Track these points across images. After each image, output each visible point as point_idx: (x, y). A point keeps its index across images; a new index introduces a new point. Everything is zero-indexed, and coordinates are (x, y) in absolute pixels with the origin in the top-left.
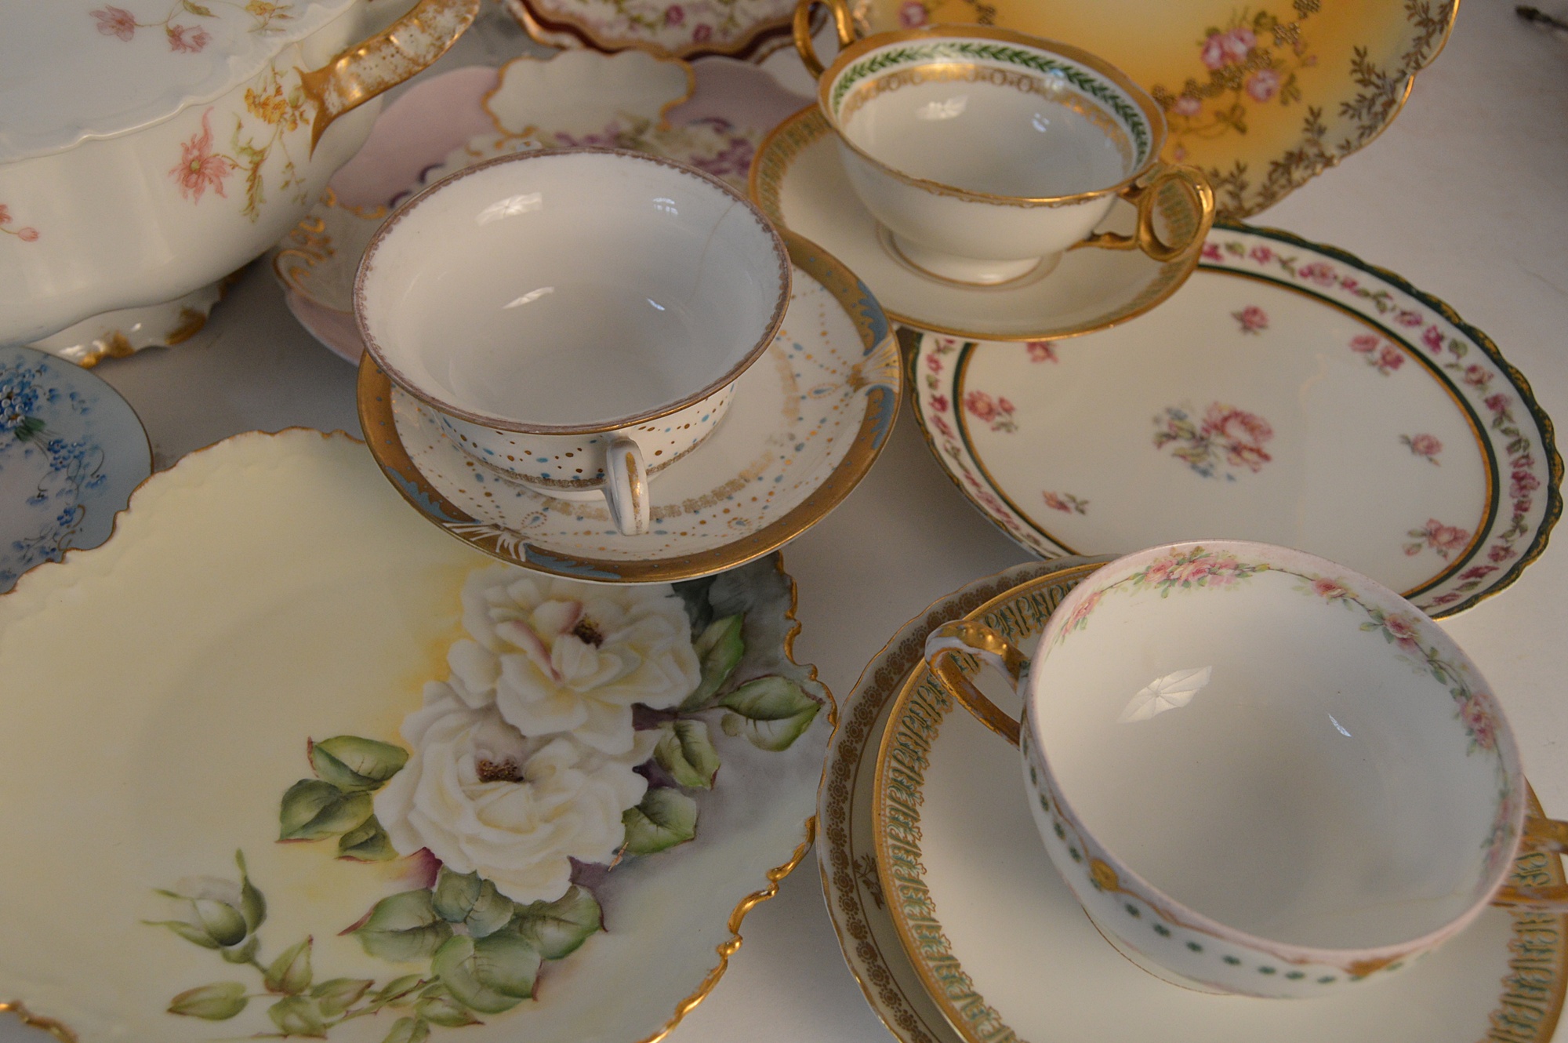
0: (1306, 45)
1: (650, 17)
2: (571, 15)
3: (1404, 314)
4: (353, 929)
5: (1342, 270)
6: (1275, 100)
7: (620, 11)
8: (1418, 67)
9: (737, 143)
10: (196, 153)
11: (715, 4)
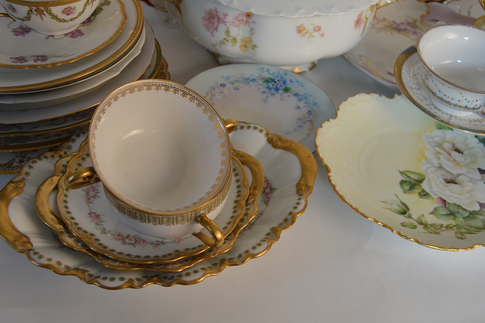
4: (432, 213)
10: (359, 17)
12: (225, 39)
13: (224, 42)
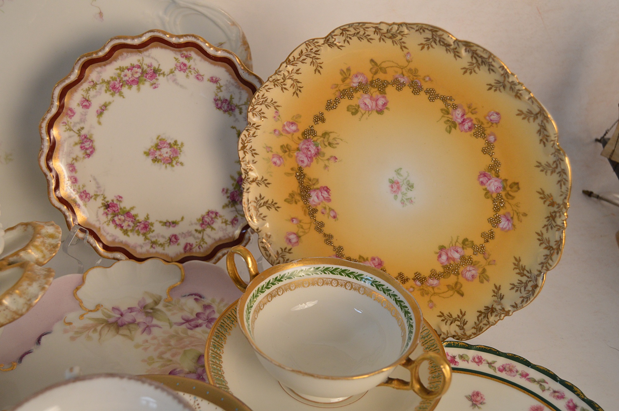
0: (489, 255)
1: (161, 241)
2: (121, 242)
3: (555, 392)
5: (520, 367)
6: (477, 280)
7: (146, 238)
8: (548, 270)
9: (206, 307)
11: (194, 232)
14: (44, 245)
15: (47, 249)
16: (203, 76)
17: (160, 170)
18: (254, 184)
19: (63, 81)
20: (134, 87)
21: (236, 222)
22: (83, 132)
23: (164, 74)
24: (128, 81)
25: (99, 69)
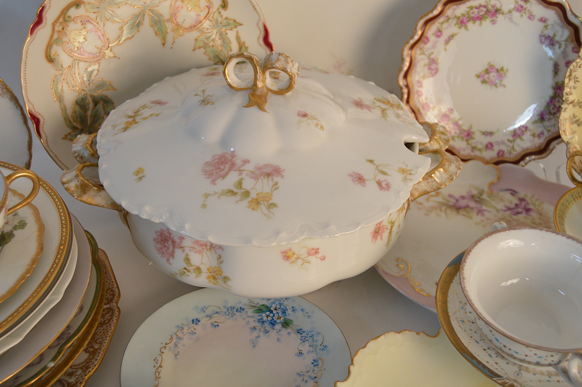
1: (480, 146)
7: (468, 144)
9: (522, 200)
10: (378, 225)
11: (506, 142)
12: (185, 268)
13: (184, 273)
14: (441, 140)
15: (442, 142)
16: (535, 16)
17: (486, 90)
18: (571, 105)
19: (427, 15)
20: (478, 22)
21: (542, 135)
22: (433, 56)
23: (503, 13)
24: (473, 17)
25: (455, 7)
